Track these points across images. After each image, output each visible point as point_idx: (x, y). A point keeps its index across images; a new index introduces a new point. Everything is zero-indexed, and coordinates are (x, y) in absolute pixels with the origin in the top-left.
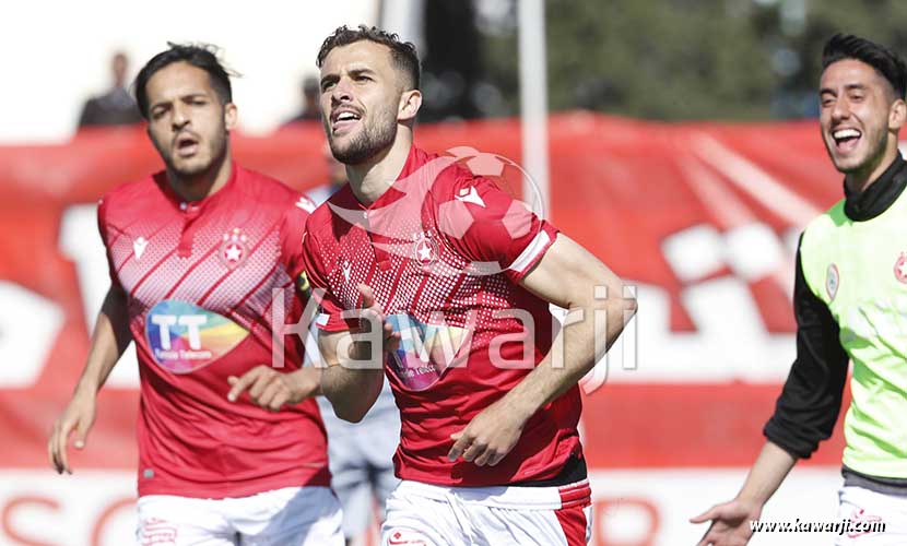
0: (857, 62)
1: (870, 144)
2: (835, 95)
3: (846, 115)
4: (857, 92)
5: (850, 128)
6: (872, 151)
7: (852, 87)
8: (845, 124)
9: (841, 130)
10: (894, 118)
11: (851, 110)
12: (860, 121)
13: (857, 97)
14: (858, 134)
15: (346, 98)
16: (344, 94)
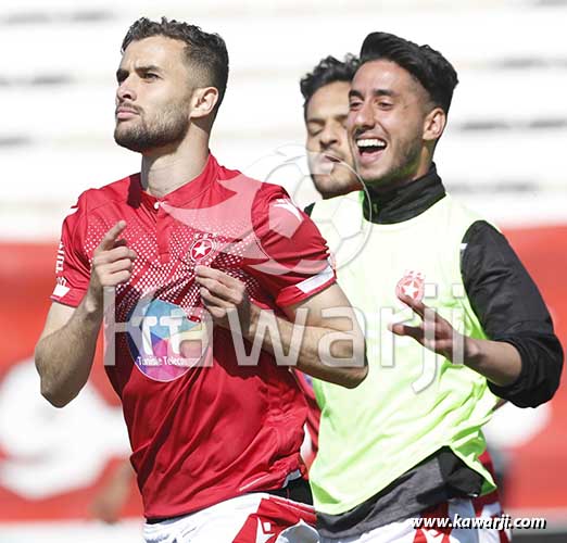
0: (392, 64)
1: (395, 156)
2: (363, 99)
3: (370, 123)
4: (386, 100)
5: (373, 138)
6: (397, 164)
7: (382, 93)
8: (369, 133)
9: (364, 139)
10: (429, 128)
11: (377, 118)
12: (385, 130)
13: (385, 105)
14: (383, 144)
15: (128, 96)
16: (127, 93)
